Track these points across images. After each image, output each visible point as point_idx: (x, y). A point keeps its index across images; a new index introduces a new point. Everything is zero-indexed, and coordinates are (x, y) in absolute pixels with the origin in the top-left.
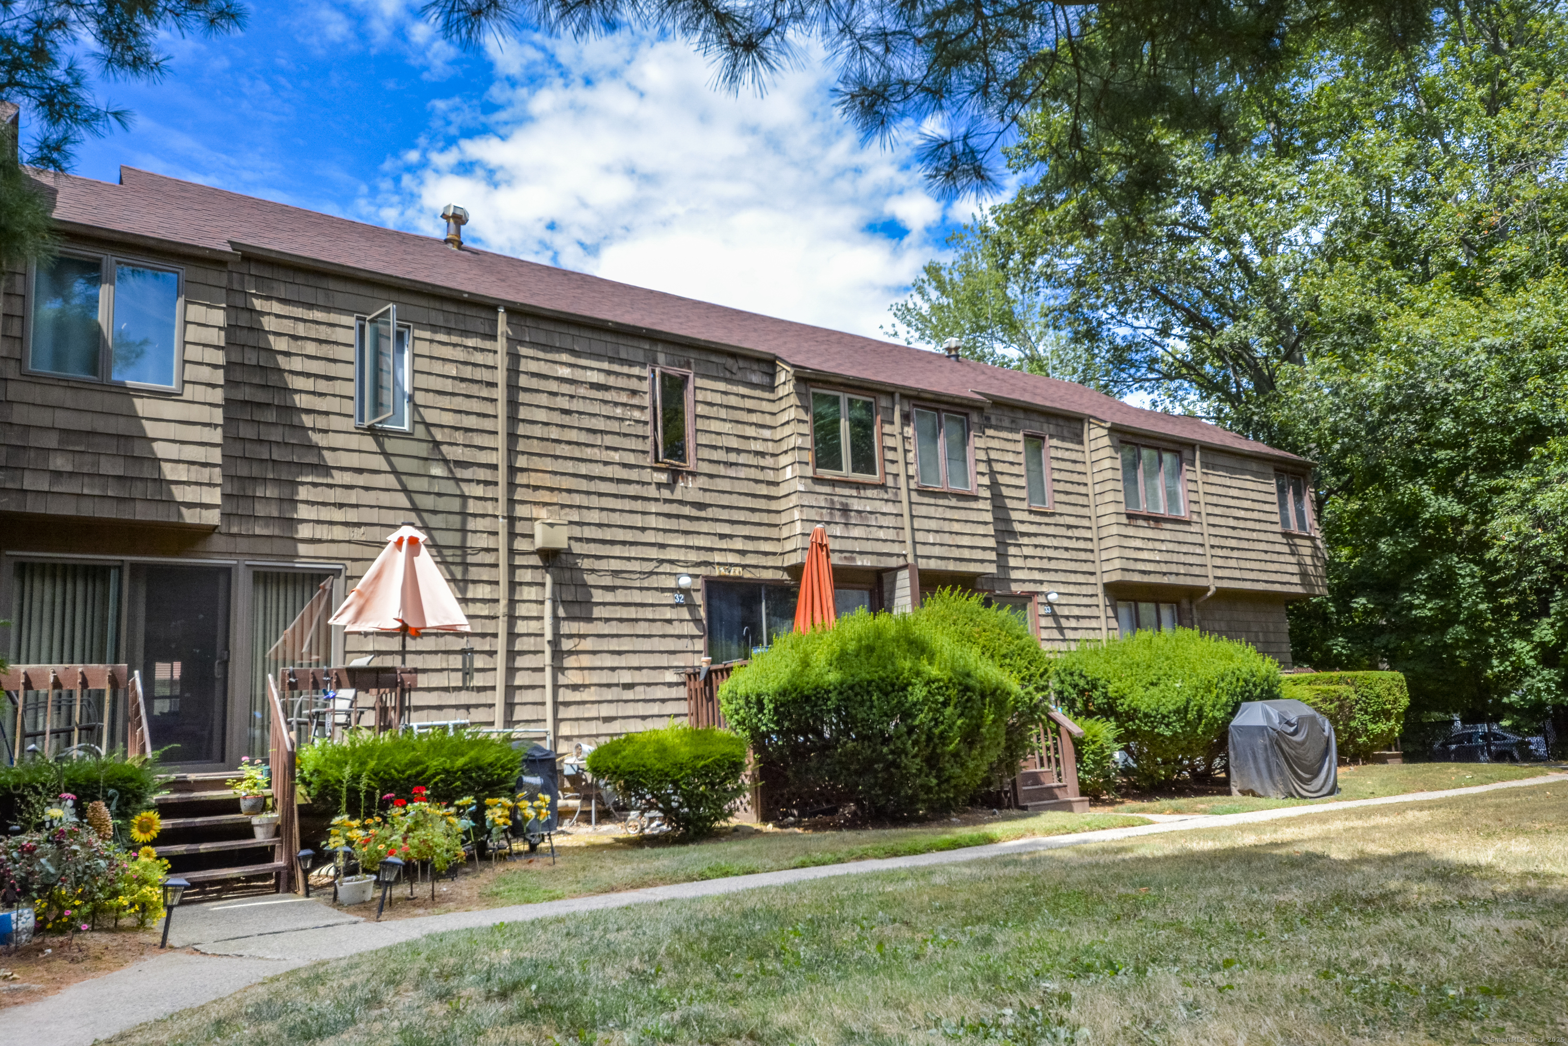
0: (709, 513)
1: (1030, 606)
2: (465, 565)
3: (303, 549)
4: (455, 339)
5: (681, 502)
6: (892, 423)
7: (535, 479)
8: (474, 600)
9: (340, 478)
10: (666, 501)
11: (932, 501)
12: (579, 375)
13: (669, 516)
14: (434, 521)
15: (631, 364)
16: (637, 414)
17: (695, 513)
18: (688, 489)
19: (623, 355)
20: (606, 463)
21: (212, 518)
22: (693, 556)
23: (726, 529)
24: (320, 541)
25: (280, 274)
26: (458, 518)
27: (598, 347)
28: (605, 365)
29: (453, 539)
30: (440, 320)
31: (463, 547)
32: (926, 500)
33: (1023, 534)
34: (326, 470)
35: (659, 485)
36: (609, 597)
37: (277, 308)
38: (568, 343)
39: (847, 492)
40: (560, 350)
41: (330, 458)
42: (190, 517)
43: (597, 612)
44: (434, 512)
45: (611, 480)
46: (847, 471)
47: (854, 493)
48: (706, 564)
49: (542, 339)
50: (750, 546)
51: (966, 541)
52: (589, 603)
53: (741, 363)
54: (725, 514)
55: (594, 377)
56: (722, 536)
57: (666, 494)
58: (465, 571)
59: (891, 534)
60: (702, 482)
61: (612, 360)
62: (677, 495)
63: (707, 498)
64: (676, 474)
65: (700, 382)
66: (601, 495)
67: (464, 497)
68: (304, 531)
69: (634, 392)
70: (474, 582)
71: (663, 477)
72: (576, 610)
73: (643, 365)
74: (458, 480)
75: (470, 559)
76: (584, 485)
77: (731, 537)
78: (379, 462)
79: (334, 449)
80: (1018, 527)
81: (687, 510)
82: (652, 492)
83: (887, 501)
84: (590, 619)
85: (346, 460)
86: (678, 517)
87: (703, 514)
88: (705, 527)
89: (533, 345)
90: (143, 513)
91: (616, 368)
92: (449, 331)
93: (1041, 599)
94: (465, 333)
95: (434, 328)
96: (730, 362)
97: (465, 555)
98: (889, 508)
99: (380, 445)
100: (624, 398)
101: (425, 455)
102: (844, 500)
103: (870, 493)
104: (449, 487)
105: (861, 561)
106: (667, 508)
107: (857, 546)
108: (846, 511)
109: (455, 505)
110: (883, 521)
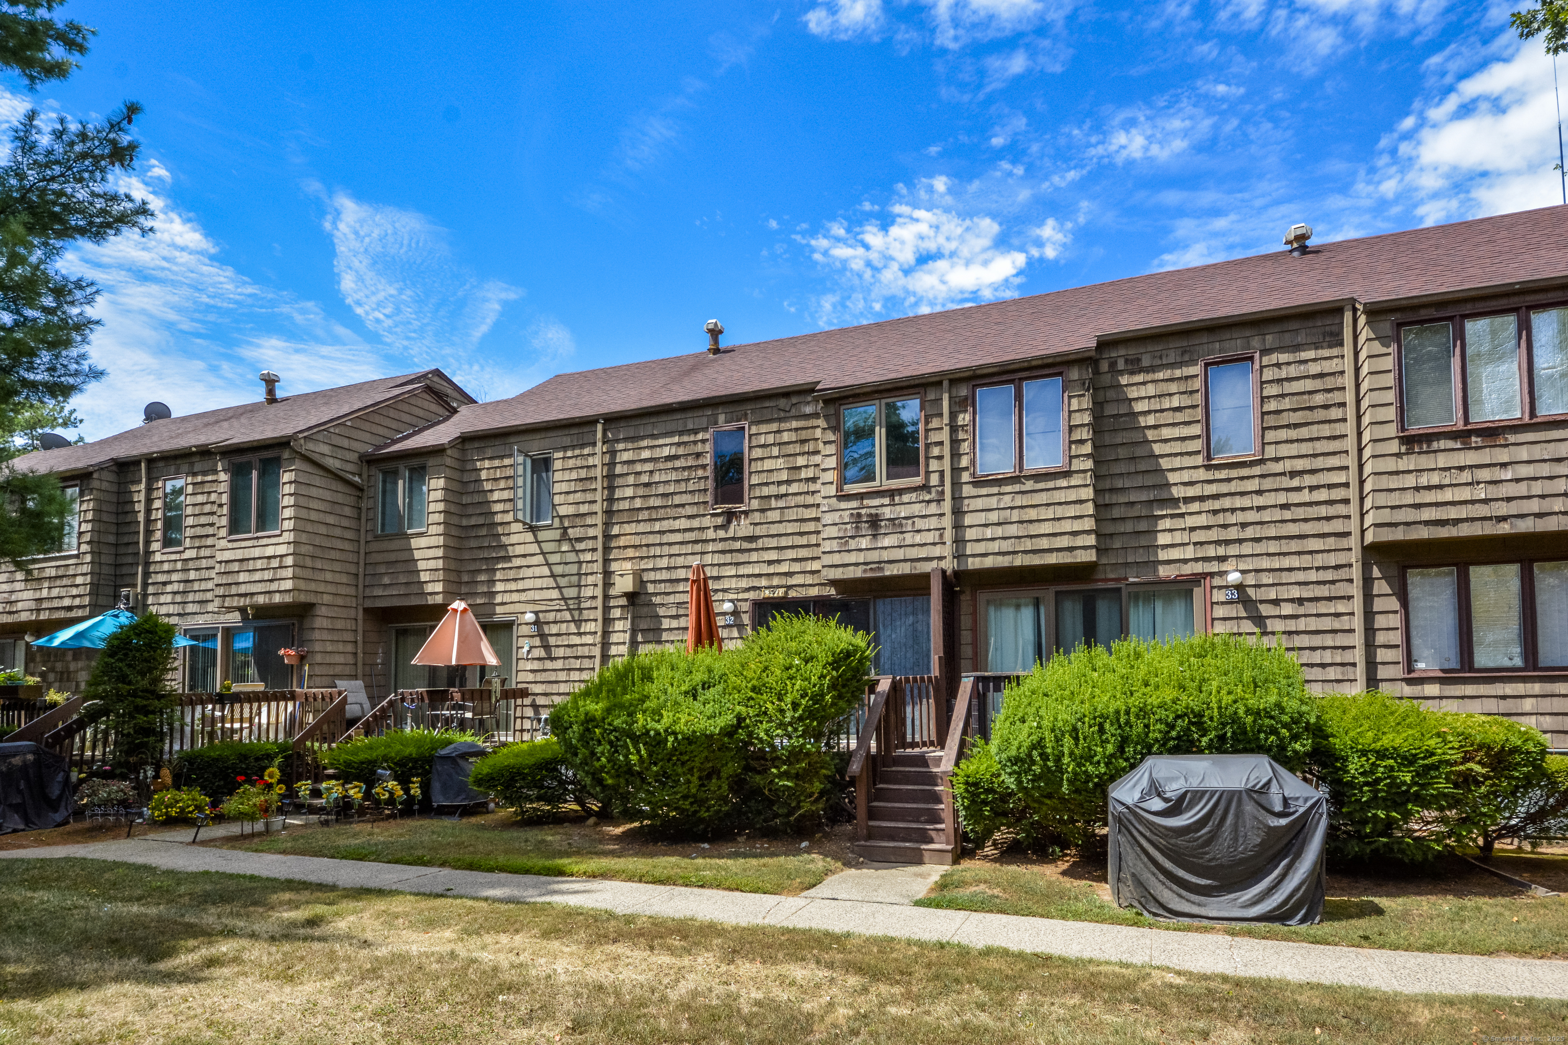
0: (760, 543)
1: (1197, 592)
2: (580, 610)
3: (499, 609)
4: (577, 452)
5: (734, 539)
6: (941, 415)
7: (622, 542)
8: (585, 633)
9: (517, 562)
10: (722, 540)
11: (995, 490)
12: (658, 453)
13: (723, 552)
14: (563, 582)
15: (695, 432)
16: (700, 473)
17: (746, 545)
18: (742, 527)
19: (690, 426)
20: (675, 518)
21: (439, 599)
22: (744, 583)
23: (773, 555)
24: (506, 603)
25: (491, 443)
26: (576, 578)
27: (671, 426)
28: (676, 439)
29: (571, 593)
30: (567, 441)
31: (578, 598)
32: (984, 491)
33: (1188, 500)
34: (508, 558)
35: (716, 528)
36: (674, 624)
37: (487, 464)
38: (649, 430)
39: (876, 502)
40: (643, 438)
41: (511, 551)
42: (431, 600)
43: (665, 636)
44: (563, 576)
45: (679, 531)
46: (882, 481)
47: (886, 501)
48: (754, 588)
49: (632, 434)
50: (796, 567)
51: (1046, 528)
52: (659, 630)
53: (794, 400)
54: (773, 543)
55: (666, 452)
56: (770, 563)
57: (721, 534)
58: (580, 614)
59: (930, 537)
60: (757, 518)
61: (681, 433)
62: (731, 534)
63: (759, 531)
64: (730, 516)
65: (754, 430)
66: (670, 544)
67: (580, 563)
68: (499, 599)
69: (698, 455)
70: (586, 621)
71: (720, 521)
72: (650, 636)
73: (705, 429)
74: (577, 552)
75: (583, 605)
76: (656, 539)
77: (779, 562)
78: (534, 548)
79: (513, 545)
80: (1177, 492)
81: (737, 545)
82: (711, 534)
83: (929, 502)
84: (659, 642)
85: (519, 550)
86: (731, 551)
87: (754, 546)
88: (754, 557)
89: (625, 440)
91: (685, 439)
92: (573, 447)
93: (1217, 581)
95: (565, 449)
96: (782, 403)
97: (580, 602)
98: (933, 509)
99: (535, 536)
100: (690, 462)
101: (559, 538)
102: (873, 511)
103: (906, 498)
104: (572, 557)
105: (891, 571)
106: (720, 546)
107: (886, 555)
108: (874, 522)
109: (574, 569)
110: (920, 524)
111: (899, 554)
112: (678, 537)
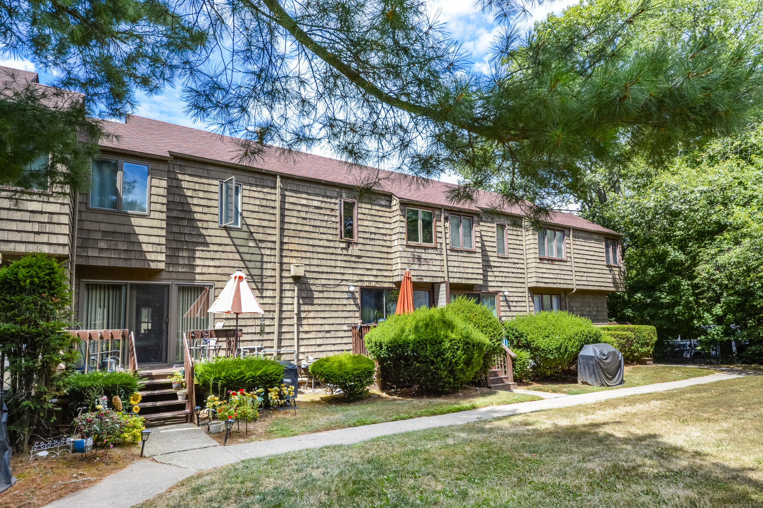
0: (363, 260)
1: (496, 297)
2: (262, 283)
3: (197, 277)
4: (259, 189)
5: (351, 255)
6: (440, 221)
7: (291, 247)
8: (266, 297)
9: (212, 248)
10: (345, 255)
11: (456, 254)
12: (310, 203)
13: (346, 261)
14: (250, 265)
15: (331, 198)
16: (333, 219)
17: (356, 260)
18: (354, 250)
19: (328, 194)
20: (320, 240)
21: (162, 266)
22: (355, 278)
23: (369, 266)
24: (204, 274)
25: (189, 164)
26: (260, 263)
27: (318, 191)
28: (321, 199)
29: (258, 272)
30: (253, 181)
31: (261, 275)
32: (453, 254)
33: (495, 267)
34: (207, 244)
35: (342, 249)
36: (321, 295)
37: (187, 178)
38: (305, 189)
39: (420, 251)
40: (302, 193)
41: (208, 240)
42: (153, 266)
43: (316, 301)
44: (250, 261)
45: (322, 246)
46: (420, 242)
47: (423, 251)
48: (361, 281)
49: (295, 188)
50: (379, 273)
51: (470, 271)
52: (312, 298)
53: (378, 197)
54: (369, 260)
55: (316, 204)
56: (368, 269)
57: (345, 252)
58: (262, 285)
59: (438, 268)
60: (360, 247)
61: (323, 196)
62: (350, 252)
63: (362, 254)
64: (349, 244)
65: (360, 205)
66: (318, 253)
67: (262, 255)
68: (198, 270)
69: (332, 210)
70: (266, 290)
71: (344, 245)
72: (307, 301)
73: (336, 198)
74: (260, 248)
75: (264, 280)
76: (311, 249)
77: (371, 269)
78: (228, 241)
79: (210, 236)
80: (493, 264)
81: (353, 259)
82: (339, 251)
83: (437, 254)
84: (313, 304)
85: (215, 240)
87: (360, 260)
88: (361, 266)
89: (291, 191)
90: (134, 264)
91: (325, 199)
92: (257, 186)
93: (501, 294)
94: (263, 186)
95: (251, 185)
97: (262, 279)
98: (438, 257)
99: (229, 234)
100: (328, 212)
101: (247, 237)
102: (419, 254)
103: (430, 251)
104: (256, 251)
105: (425, 280)
106: (345, 258)
107: (424, 273)
108: (419, 259)
109: (258, 258)
110: (435, 263)
111: (429, 274)
112: (322, 250)
